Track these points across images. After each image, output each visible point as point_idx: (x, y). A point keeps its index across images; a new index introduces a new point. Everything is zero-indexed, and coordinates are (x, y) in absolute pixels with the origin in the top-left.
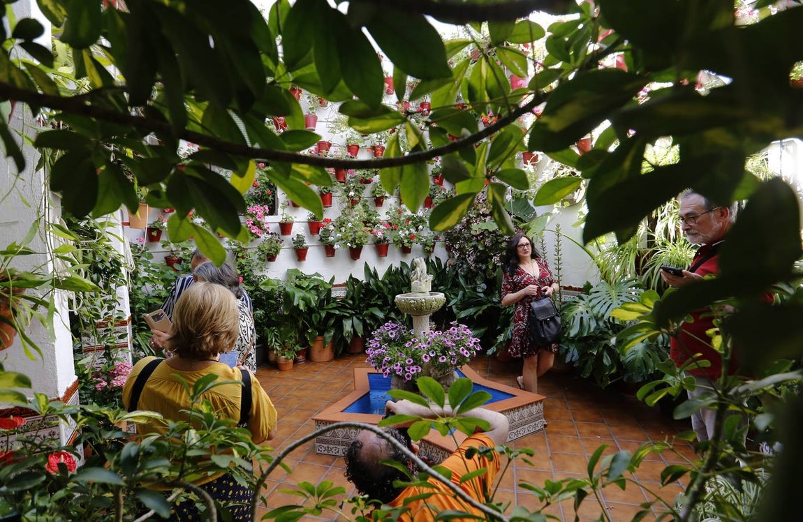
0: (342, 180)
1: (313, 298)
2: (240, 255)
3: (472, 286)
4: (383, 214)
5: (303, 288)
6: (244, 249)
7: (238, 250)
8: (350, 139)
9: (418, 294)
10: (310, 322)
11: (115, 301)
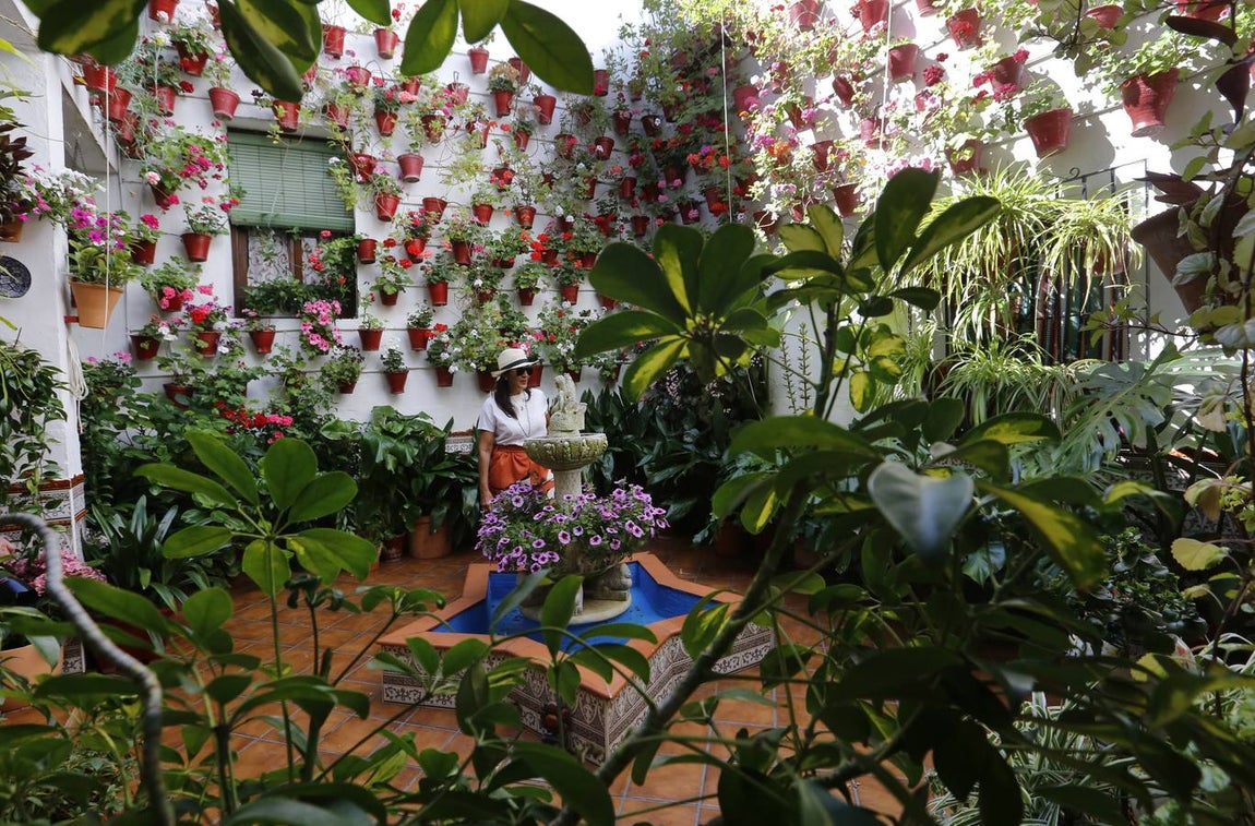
0: (464, 261)
1: (411, 452)
2: (291, 381)
3: (678, 433)
4: (533, 318)
5: (394, 436)
6: (300, 372)
7: (288, 373)
8: (478, 195)
9: (560, 434)
10: (408, 492)
11: (43, 446)
